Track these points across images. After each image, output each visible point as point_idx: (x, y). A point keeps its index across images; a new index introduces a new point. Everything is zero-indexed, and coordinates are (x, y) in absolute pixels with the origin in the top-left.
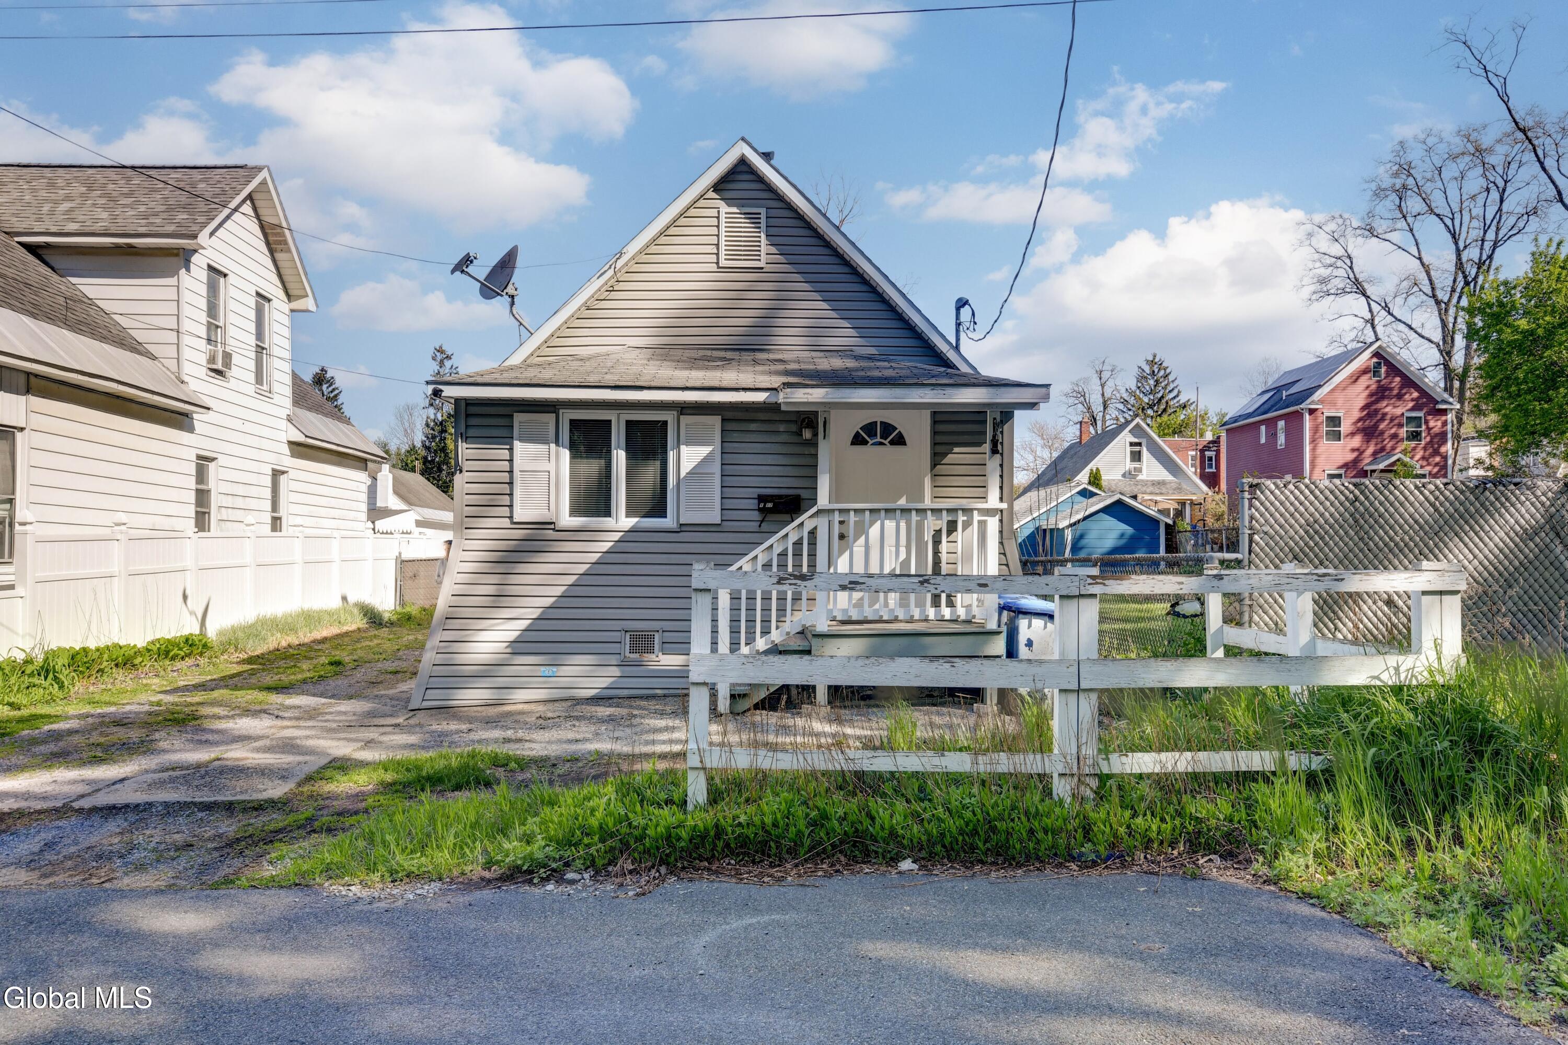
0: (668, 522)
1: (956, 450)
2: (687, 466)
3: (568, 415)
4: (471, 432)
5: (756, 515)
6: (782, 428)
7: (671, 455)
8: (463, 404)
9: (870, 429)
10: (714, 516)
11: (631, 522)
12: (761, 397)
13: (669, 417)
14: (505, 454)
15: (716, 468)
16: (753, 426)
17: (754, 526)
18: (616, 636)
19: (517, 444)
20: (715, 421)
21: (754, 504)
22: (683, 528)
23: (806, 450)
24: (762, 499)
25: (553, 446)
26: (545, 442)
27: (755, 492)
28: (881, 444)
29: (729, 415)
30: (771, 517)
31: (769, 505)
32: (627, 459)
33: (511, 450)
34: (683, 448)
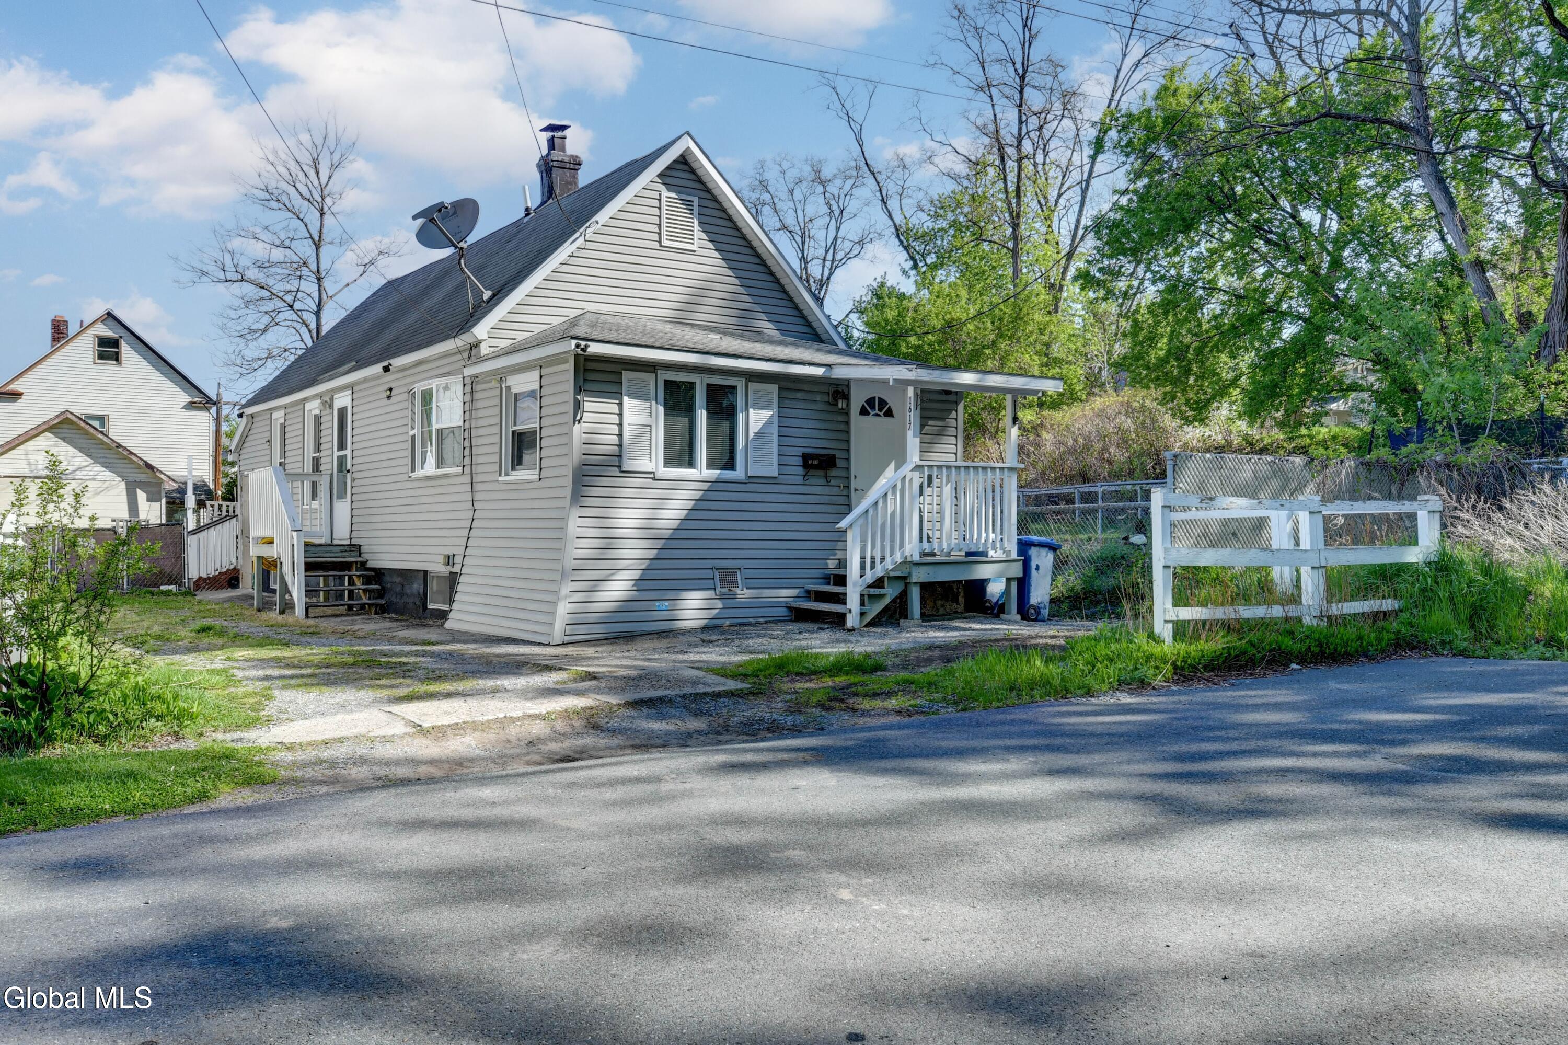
0: (738, 474)
1: (930, 423)
2: (755, 427)
3: (665, 375)
4: (589, 386)
5: (800, 471)
6: (818, 398)
7: (741, 417)
8: (582, 359)
9: (871, 402)
10: (772, 470)
11: (714, 474)
12: (819, 371)
13: (739, 383)
14: (615, 409)
15: (774, 430)
16: (799, 395)
17: (799, 479)
18: (709, 574)
19: (626, 399)
20: (774, 388)
21: (799, 461)
22: (751, 480)
23: (840, 418)
24: (806, 457)
25: (654, 403)
26: (646, 398)
27: (799, 451)
28: (877, 415)
29: (784, 384)
30: (812, 472)
31: (816, 462)
32: (708, 418)
33: (620, 405)
34: (751, 410)
